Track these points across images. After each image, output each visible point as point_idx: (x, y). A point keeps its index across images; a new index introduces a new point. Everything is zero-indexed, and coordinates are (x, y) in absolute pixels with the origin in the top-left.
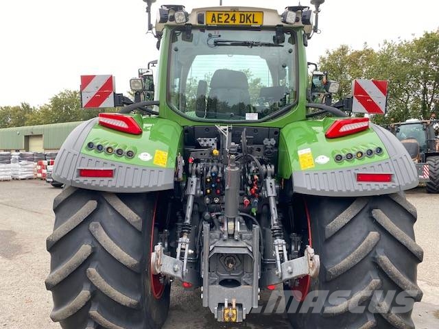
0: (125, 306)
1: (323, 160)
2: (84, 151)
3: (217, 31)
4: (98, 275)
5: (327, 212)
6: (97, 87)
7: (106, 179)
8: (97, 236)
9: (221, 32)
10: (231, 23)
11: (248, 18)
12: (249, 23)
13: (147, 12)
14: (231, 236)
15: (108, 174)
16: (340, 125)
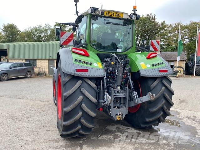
0: (92, 117)
1: (149, 66)
2: (74, 62)
3: (107, 18)
4: (85, 106)
5: (150, 82)
6: (67, 37)
7: (86, 73)
8: (84, 93)
9: (109, 19)
10: (113, 16)
11: (118, 15)
12: (118, 17)
13: (75, 6)
14: (118, 92)
15: (86, 71)
16: (151, 54)
